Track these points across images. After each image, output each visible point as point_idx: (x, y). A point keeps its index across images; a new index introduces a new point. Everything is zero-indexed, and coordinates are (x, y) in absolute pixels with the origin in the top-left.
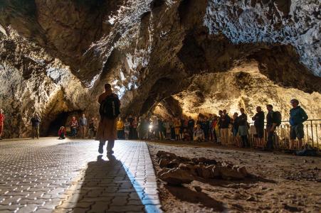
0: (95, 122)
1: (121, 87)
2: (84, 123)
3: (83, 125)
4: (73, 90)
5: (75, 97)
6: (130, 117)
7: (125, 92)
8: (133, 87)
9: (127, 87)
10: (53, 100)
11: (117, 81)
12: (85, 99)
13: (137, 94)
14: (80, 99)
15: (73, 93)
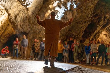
0: (36, 44)
1: (60, 7)
2: (26, 44)
3: (24, 46)
4: (17, 12)
5: (19, 19)
6: (71, 39)
7: (65, 13)
8: (72, 6)
9: (66, 7)
10: (5, 23)
11: (57, 2)
12: (29, 22)
13: (76, 14)
14: (24, 21)
15: (17, 15)
